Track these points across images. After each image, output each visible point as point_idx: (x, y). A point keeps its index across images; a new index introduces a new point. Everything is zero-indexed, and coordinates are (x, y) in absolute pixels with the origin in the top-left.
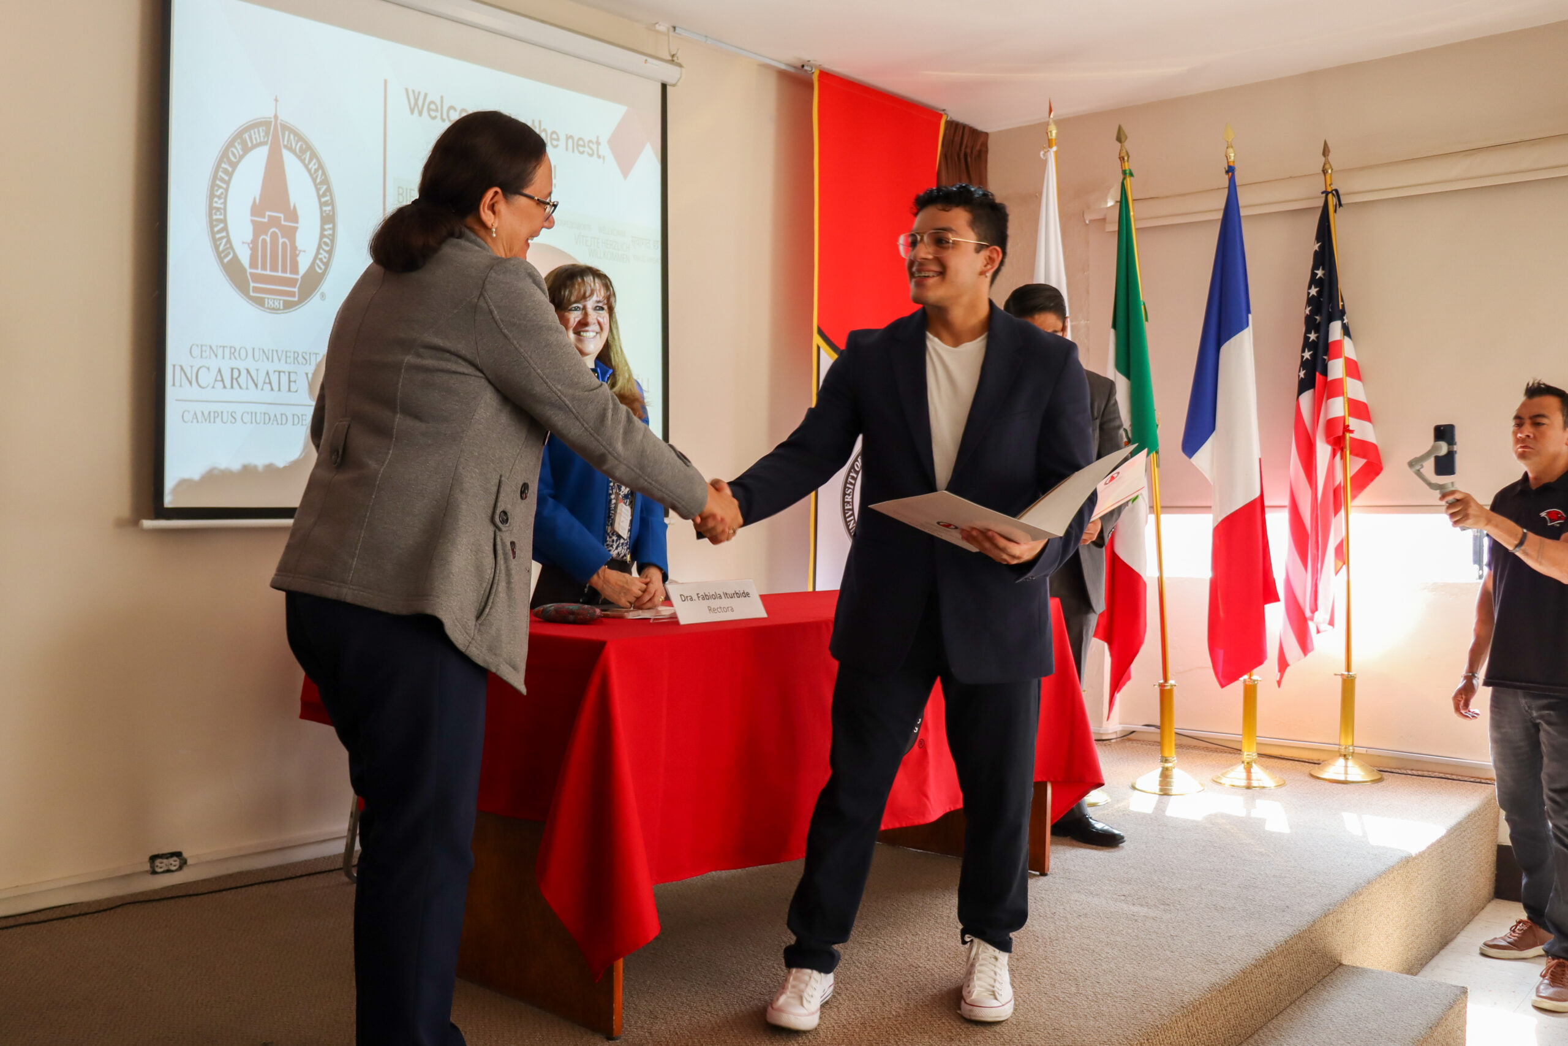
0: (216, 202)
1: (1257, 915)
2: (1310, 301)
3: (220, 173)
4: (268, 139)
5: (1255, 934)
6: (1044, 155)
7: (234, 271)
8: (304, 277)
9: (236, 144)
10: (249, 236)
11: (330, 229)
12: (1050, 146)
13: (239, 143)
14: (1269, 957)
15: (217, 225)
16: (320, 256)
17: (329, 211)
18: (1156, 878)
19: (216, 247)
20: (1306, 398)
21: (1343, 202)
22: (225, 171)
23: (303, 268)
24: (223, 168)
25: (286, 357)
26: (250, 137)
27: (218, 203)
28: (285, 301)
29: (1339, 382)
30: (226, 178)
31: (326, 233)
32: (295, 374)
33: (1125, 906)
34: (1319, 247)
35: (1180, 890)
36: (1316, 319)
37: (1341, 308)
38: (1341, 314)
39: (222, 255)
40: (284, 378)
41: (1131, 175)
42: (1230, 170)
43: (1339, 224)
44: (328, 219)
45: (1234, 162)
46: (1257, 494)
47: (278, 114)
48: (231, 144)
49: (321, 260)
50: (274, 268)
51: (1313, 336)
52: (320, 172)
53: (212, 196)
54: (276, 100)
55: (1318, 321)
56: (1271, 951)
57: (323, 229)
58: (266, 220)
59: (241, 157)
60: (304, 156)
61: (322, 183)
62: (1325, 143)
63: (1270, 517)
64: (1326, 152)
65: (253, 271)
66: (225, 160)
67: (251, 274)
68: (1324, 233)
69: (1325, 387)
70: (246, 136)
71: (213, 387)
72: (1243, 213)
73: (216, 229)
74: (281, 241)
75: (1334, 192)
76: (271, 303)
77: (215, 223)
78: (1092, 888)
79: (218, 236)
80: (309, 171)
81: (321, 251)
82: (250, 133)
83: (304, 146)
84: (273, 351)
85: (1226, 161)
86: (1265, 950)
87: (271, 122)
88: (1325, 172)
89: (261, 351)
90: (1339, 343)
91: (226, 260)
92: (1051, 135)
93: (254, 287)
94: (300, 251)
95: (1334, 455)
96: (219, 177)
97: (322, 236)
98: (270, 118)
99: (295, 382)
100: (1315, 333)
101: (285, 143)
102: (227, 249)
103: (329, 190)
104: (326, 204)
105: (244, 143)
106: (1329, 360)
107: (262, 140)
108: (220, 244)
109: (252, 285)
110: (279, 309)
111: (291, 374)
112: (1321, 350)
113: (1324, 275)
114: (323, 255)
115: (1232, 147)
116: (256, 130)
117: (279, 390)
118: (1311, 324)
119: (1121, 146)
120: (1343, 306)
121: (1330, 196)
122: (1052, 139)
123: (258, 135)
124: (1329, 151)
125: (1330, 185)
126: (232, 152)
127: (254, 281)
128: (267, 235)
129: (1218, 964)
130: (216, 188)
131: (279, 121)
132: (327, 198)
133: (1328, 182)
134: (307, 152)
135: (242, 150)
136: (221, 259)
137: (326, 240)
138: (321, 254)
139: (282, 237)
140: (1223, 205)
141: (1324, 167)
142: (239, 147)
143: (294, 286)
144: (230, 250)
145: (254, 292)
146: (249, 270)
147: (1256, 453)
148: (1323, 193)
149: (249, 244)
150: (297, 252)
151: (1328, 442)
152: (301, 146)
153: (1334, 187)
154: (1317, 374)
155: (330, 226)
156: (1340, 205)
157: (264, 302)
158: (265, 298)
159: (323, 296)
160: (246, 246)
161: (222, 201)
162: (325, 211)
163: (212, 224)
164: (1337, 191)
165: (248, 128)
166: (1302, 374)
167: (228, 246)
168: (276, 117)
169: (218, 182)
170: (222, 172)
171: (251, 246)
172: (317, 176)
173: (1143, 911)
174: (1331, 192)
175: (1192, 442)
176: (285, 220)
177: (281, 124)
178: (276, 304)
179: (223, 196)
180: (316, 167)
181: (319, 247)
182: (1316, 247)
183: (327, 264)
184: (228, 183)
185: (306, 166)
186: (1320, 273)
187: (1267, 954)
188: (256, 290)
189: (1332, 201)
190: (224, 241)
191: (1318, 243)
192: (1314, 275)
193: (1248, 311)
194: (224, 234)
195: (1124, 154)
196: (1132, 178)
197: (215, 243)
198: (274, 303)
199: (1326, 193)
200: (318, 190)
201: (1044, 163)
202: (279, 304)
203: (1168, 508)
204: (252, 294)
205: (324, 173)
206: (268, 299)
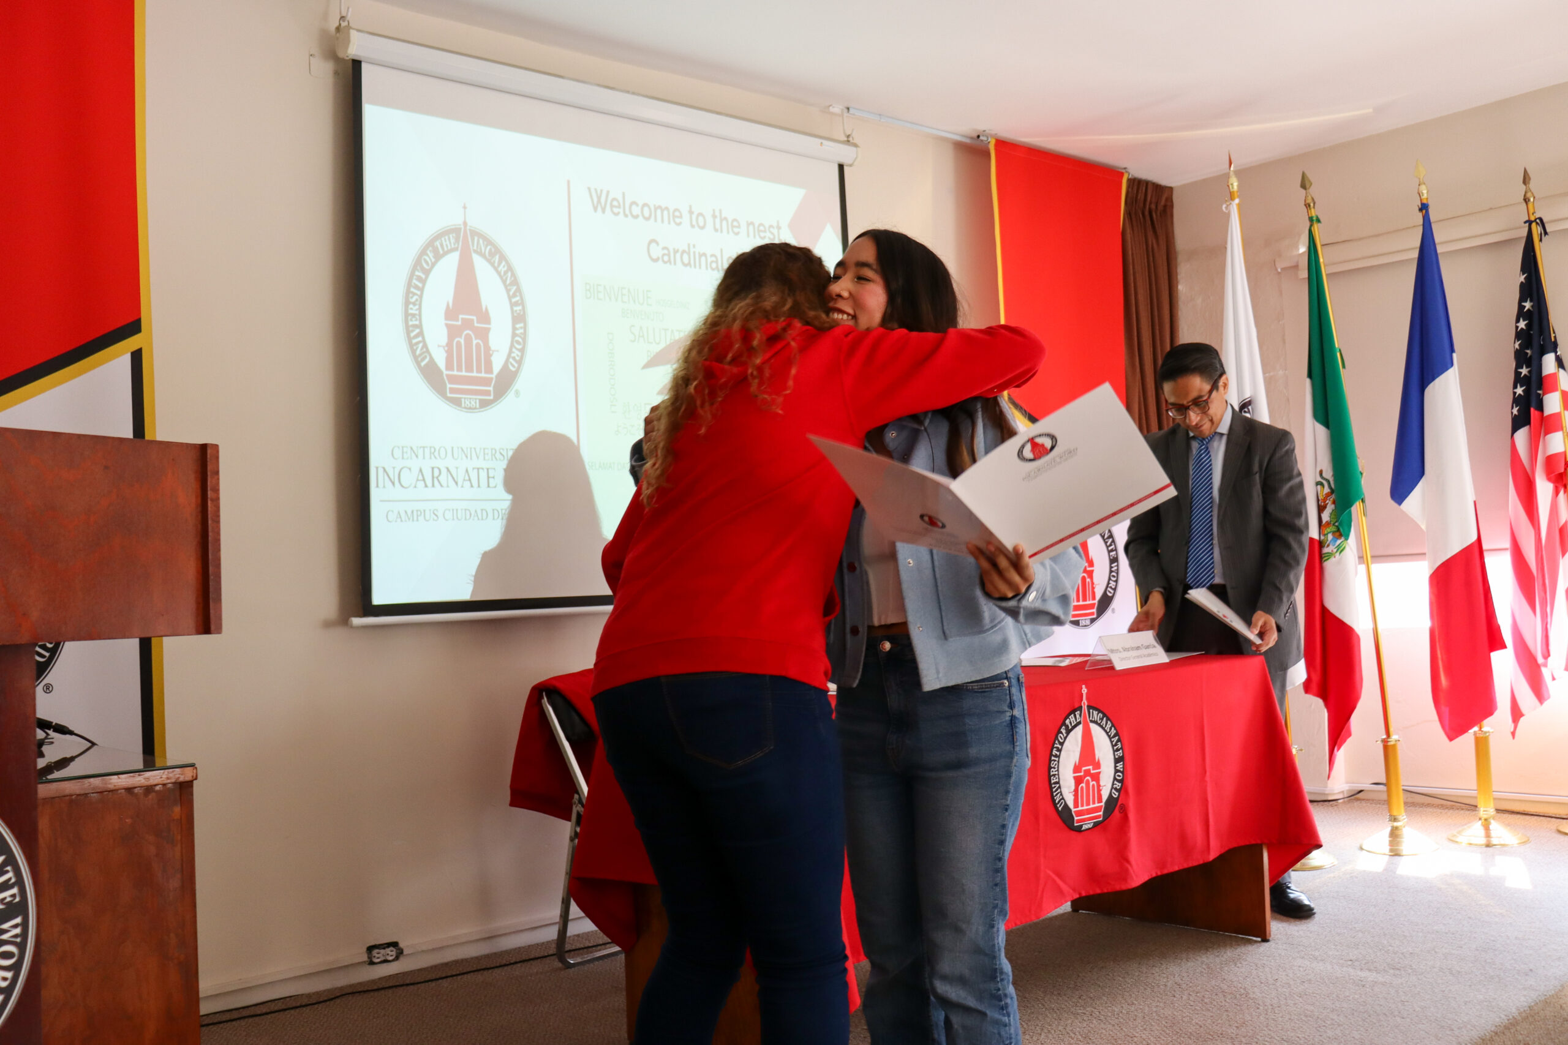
0: (411, 309)
1: (1497, 980)
2: (1519, 335)
3: (414, 281)
4: (458, 244)
5: (1495, 999)
6: (1226, 208)
7: (431, 374)
8: (497, 376)
9: (428, 252)
10: (444, 340)
11: (521, 328)
12: (1232, 199)
13: (430, 251)
14: (1511, 1023)
15: (413, 331)
16: (513, 355)
17: (520, 310)
18: (1385, 942)
19: (413, 352)
20: (1522, 436)
21: (1548, 230)
22: (419, 279)
23: (497, 367)
24: (417, 276)
25: (484, 454)
26: (442, 245)
27: (413, 310)
28: (481, 400)
29: (1557, 417)
30: (420, 285)
31: (518, 332)
32: (493, 470)
33: (1351, 970)
34: (1525, 278)
35: (1411, 953)
36: (1527, 353)
37: (1553, 339)
38: (1554, 347)
39: (419, 359)
40: (483, 474)
41: (1318, 221)
42: (1424, 208)
43: (1545, 253)
44: (519, 318)
45: (1427, 199)
46: (1474, 538)
47: (467, 221)
48: (423, 252)
49: (514, 358)
50: (469, 369)
51: (1524, 371)
52: (509, 274)
53: (407, 303)
54: (465, 208)
55: (1529, 355)
56: (1513, 1017)
57: (514, 329)
58: (459, 323)
59: (434, 265)
60: (494, 259)
61: (512, 284)
62: (1525, 171)
63: (1490, 561)
64: (1526, 180)
65: (450, 373)
66: (418, 268)
67: (447, 375)
68: (1530, 263)
69: (1542, 424)
70: (437, 243)
71: (415, 487)
72: (1440, 250)
73: (412, 335)
74: (475, 342)
75: (1538, 221)
76: (467, 402)
77: (411, 329)
78: (1317, 954)
79: (414, 341)
80: (499, 273)
81: (514, 350)
82: (441, 241)
83: (493, 250)
84: (471, 449)
85: (1419, 198)
86: (1506, 1016)
87: (460, 229)
88: (1526, 200)
89: (460, 449)
90: (1554, 376)
91: (423, 364)
92: (1233, 188)
93: (450, 388)
94: (493, 351)
95: (1557, 493)
96: (413, 284)
97: (514, 335)
98: (460, 225)
99: (493, 478)
100: (1527, 367)
101: (475, 248)
102: (424, 352)
103: (519, 290)
104: (516, 304)
105: (435, 251)
106: (1544, 394)
107: (453, 246)
108: (417, 348)
109: (449, 386)
110: (475, 408)
111: (490, 471)
112: (1534, 385)
113: (1532, 306)
114: (516, 354)
115: (1424, 184)
116: (447, 237)
117: (479, 486)
118: (1521, 358)
119: (1306, 194)
120: (1555, 337)
121: (1534, 225)
122: (1233, 192)
123: (448, 242)
124: (1530, 179)
125: (1533, 214)
126: (425, 260)
127: (450, 383)
128: (461, 337)
129: (1453, 1030)
130: (411, 295)
131: (468, 228)
132: (518, 298)
133: (1531, 211)
134: (496, 255)
135: (434, 257)
136: (418, 363)
137: (517, 338)
138: (514, 352)
139: (476, 339)
140: (1418, 244)
141: (1525, 196)
142: (431, 255)
143: (490, 386)
144: (426, 354)
145: (450, 393)
146: (445, 372)
147: (1470, 496)
148: (1525, 222)
149: (444, 347)
150: (491, 352)
151: (1549, 479)
152: (490, 250)
153: (1538, 216)
154: (1532, 410)
155: (522, 325)
156: (1546, 233)
157: (461, 401)
158: (461, 398)
159: (517, 394)
160: (441, 349)
161: (417, 307)
162: (516, 311)
163: (408, 330)
164: (1541, 219)
165: (438, 236)
166: (1515, 411)
167: (425, 350)
168: (465, 223)
169: (412, 290)
170: (416, 279)
171: (446, 348)
172: (507, 278)
173: (1371, 976)
174: (1536, 220)
175: (1400, 489)
176: (477, 323)
177: (470, 230)
178: (473, 403)
179: (418, 303)
180: (505, 269)
181: (512, 346)
182: (1522, 278)
183: (520, 363)
184: (422, 290)
185: (496, 269)
186: (1528, 305)
187: (1508, 1020)
188: (452, 391)
189: (1536, 230)
190: (421, 345)
191: (1523, 274)
192: (1521, 307)
193: (1452, 350)
194: (420, 339)
195: (1309, 200)
196: (1319, 224)
197: (412, 347)
198: (470, 403)
199: (1529, 222)
200: (508, 291)
201: (1227, 216)
202: (476, 403)
203: (1378, 558)
204: (449, 395)
205: (513, 275)
206: (465, 398)
